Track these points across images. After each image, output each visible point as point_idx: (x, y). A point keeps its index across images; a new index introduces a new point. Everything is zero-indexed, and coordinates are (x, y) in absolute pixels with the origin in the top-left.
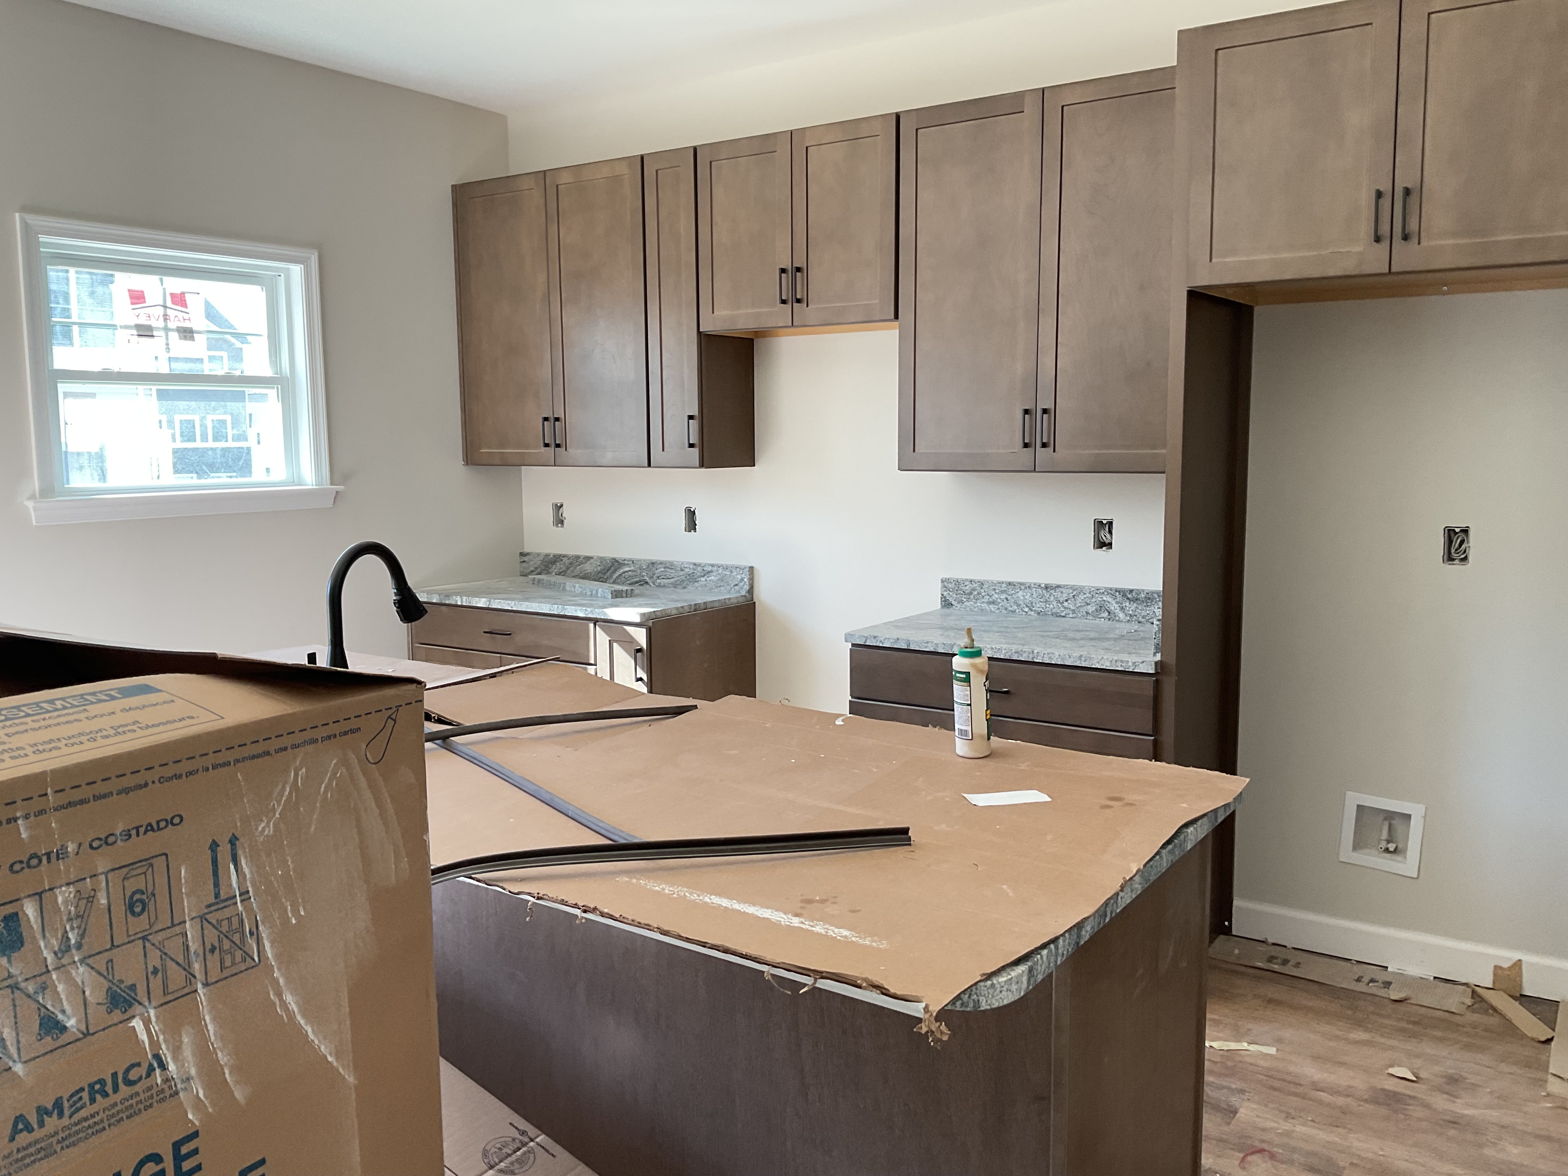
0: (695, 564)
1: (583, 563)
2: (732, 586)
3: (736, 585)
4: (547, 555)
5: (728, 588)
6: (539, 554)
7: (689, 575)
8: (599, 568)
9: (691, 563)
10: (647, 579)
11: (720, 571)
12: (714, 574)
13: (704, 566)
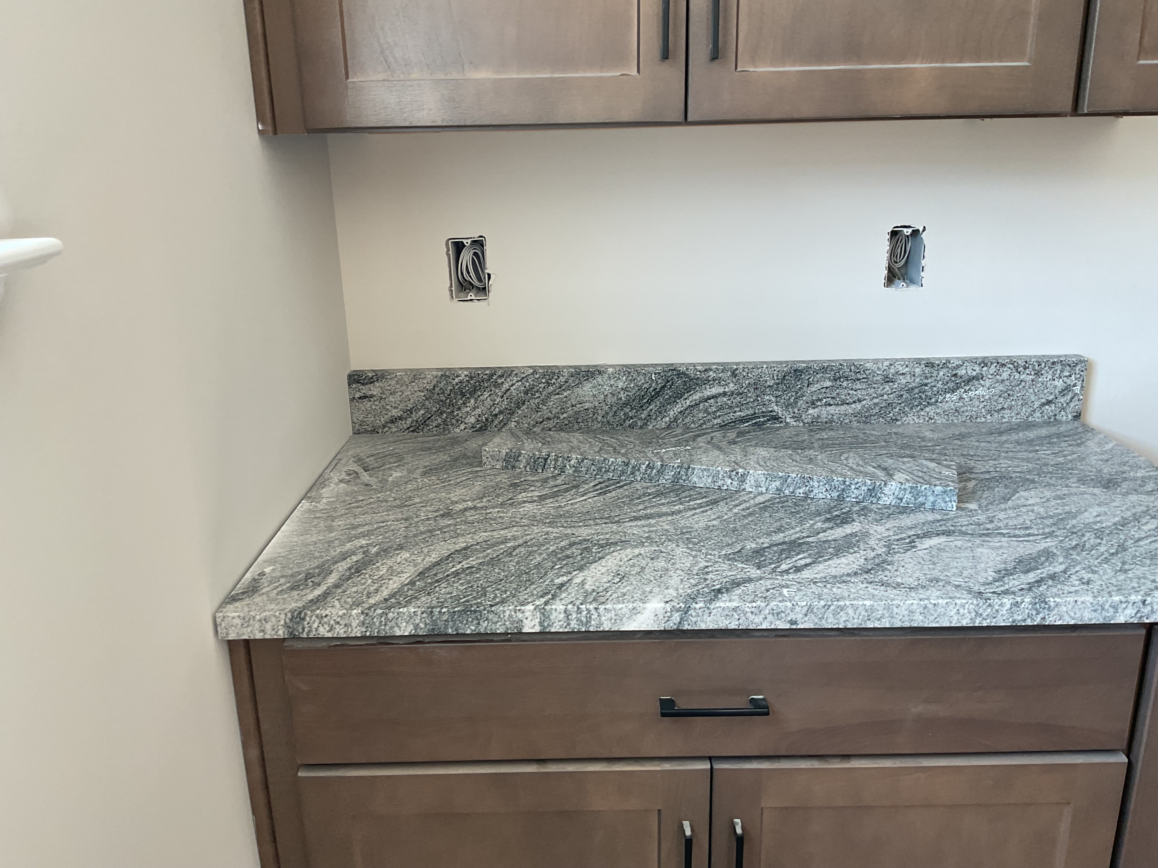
0: (930, 364)
1: (568, 388)
2: (1037, 404)
3: (1049, 402)
4: (447, 374)
5: (1025, 411)
6: (416, 375)
7: (910, 390)
8: (622, 396)
9: (918, 361)
10: (776, 408)
11: (1005, 376)
12: (988, 383)
13: (958, 367)
